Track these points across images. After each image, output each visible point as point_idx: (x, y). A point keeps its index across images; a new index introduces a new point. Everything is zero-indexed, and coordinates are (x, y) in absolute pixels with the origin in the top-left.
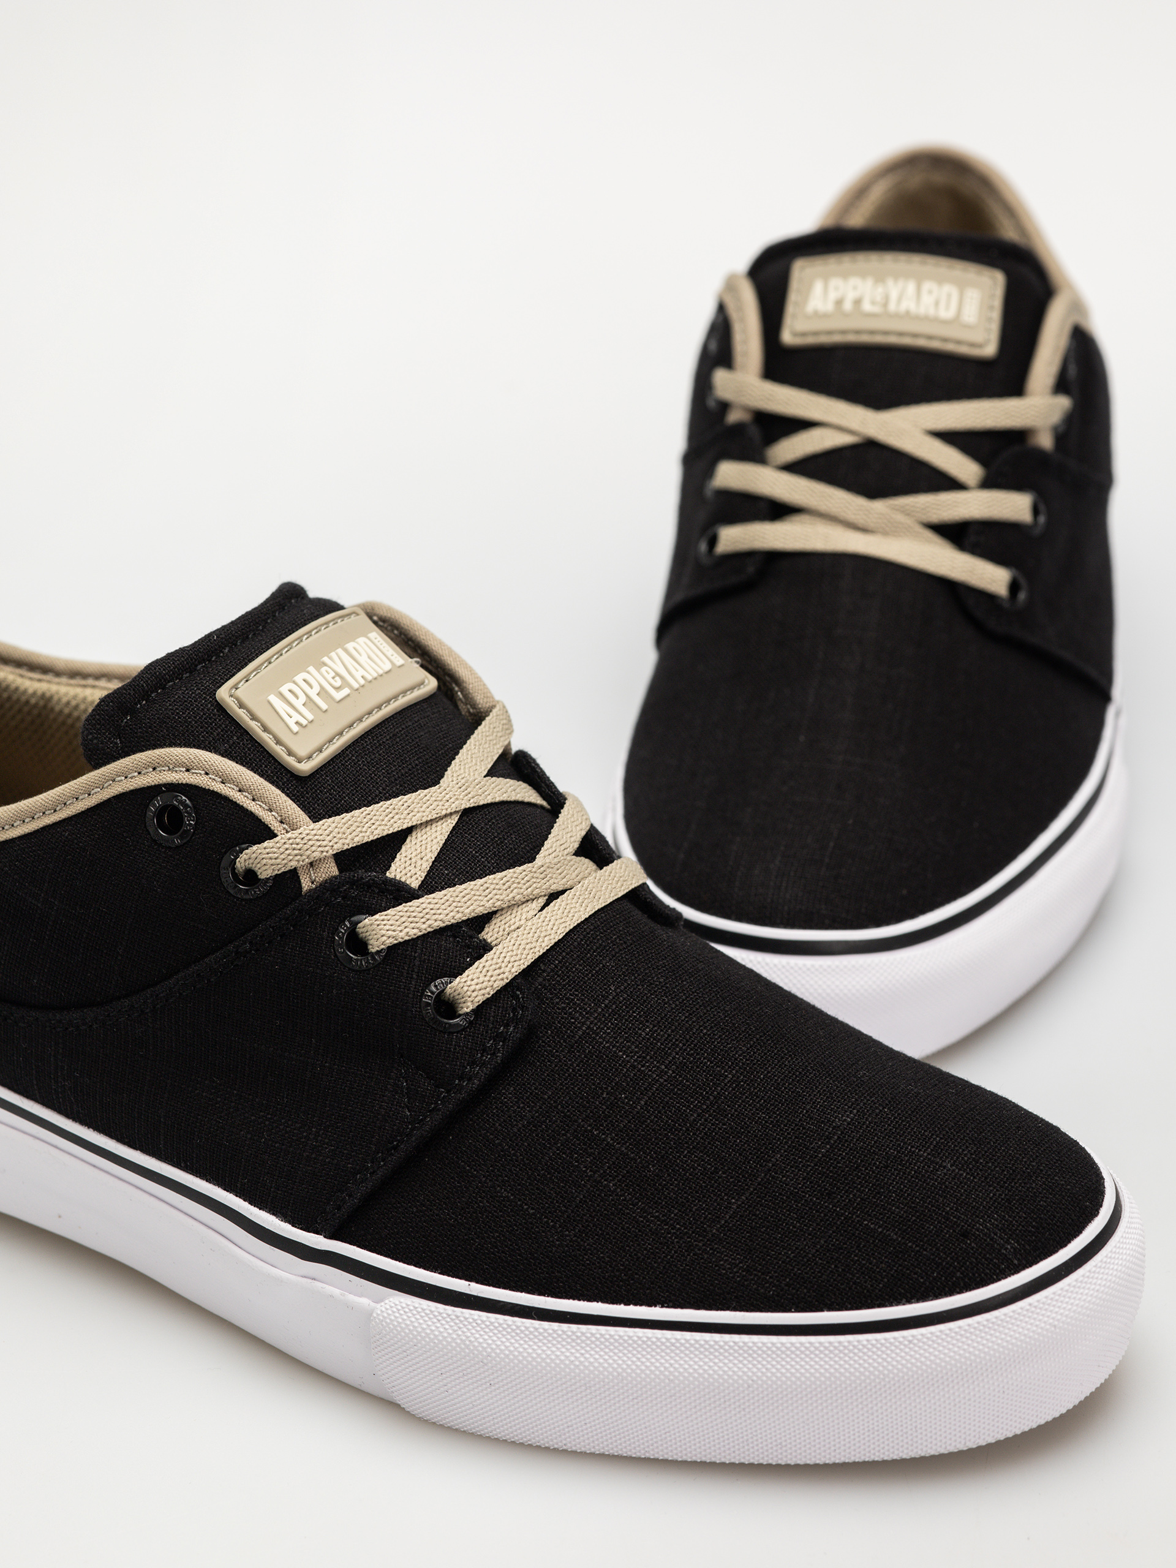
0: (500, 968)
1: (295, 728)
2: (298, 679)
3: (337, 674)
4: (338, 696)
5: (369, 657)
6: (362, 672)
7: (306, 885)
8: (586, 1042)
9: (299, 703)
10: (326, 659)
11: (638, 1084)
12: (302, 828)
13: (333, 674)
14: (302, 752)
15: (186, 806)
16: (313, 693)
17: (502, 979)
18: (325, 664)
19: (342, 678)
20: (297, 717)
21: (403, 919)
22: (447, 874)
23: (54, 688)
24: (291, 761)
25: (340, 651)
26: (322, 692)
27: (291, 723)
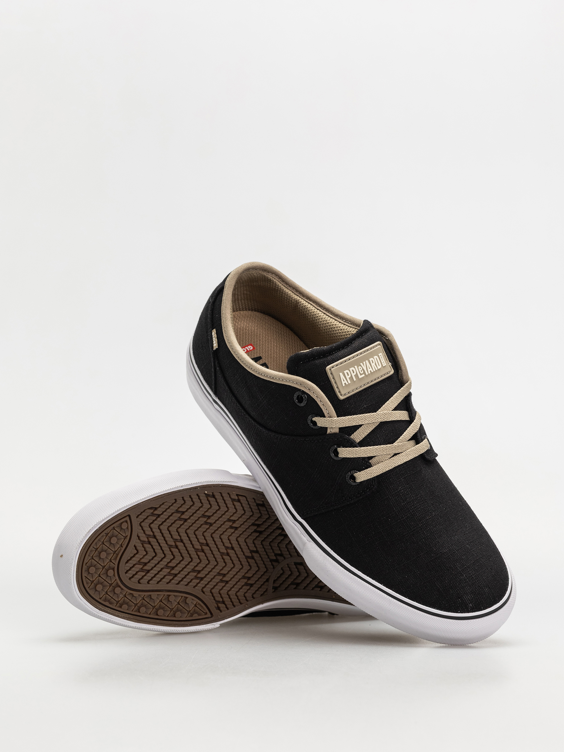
0: (371, 474)
1: (344, 385)
2: (351, 369)
3: (363, 369)
4: (360, 377)
5: (375, 364)
6: (371, 369)
7: (328, 432)
8: (386, 501)
9: (348, 377)
10: (361, 364)
11: (395, 518)
12: (333, 418)
13: (362, 369)
14: (343, 393)
15: (305, 397)
16: (353, 375)
17: (371, 477)
18: (361, 366)
19: (364, 371)
20: (346, 382)
21: (350, 452)
22: (368, 441)
23: (301, 300)
24: (339, 394)
25: (367, 361)
26: (356, 376)
27: (343, 383)
